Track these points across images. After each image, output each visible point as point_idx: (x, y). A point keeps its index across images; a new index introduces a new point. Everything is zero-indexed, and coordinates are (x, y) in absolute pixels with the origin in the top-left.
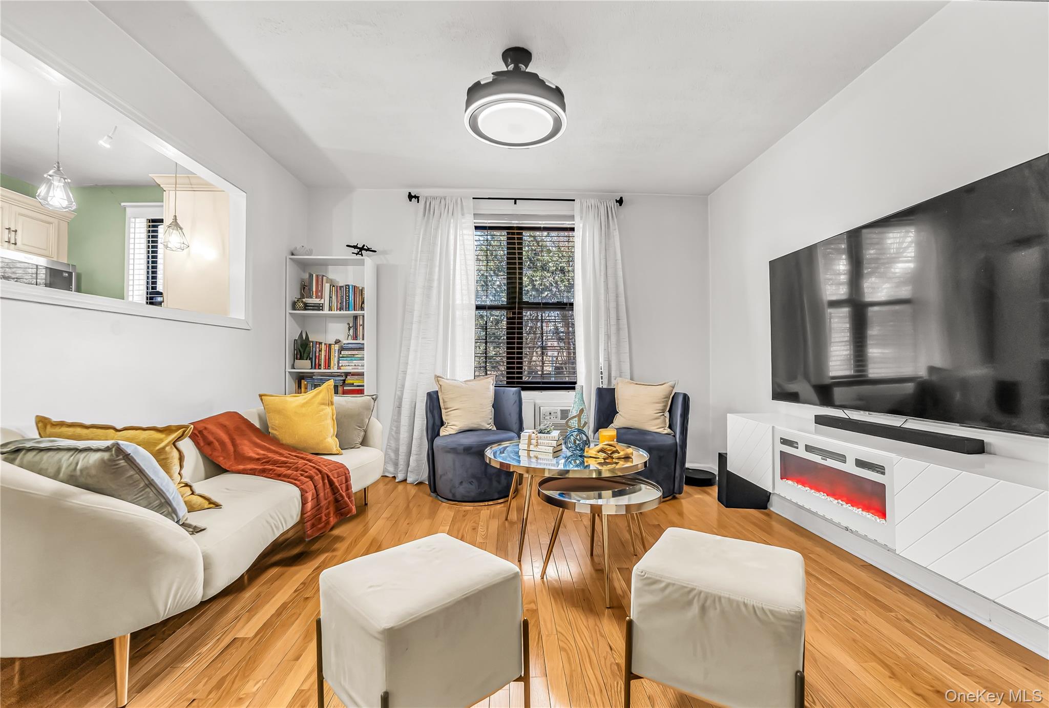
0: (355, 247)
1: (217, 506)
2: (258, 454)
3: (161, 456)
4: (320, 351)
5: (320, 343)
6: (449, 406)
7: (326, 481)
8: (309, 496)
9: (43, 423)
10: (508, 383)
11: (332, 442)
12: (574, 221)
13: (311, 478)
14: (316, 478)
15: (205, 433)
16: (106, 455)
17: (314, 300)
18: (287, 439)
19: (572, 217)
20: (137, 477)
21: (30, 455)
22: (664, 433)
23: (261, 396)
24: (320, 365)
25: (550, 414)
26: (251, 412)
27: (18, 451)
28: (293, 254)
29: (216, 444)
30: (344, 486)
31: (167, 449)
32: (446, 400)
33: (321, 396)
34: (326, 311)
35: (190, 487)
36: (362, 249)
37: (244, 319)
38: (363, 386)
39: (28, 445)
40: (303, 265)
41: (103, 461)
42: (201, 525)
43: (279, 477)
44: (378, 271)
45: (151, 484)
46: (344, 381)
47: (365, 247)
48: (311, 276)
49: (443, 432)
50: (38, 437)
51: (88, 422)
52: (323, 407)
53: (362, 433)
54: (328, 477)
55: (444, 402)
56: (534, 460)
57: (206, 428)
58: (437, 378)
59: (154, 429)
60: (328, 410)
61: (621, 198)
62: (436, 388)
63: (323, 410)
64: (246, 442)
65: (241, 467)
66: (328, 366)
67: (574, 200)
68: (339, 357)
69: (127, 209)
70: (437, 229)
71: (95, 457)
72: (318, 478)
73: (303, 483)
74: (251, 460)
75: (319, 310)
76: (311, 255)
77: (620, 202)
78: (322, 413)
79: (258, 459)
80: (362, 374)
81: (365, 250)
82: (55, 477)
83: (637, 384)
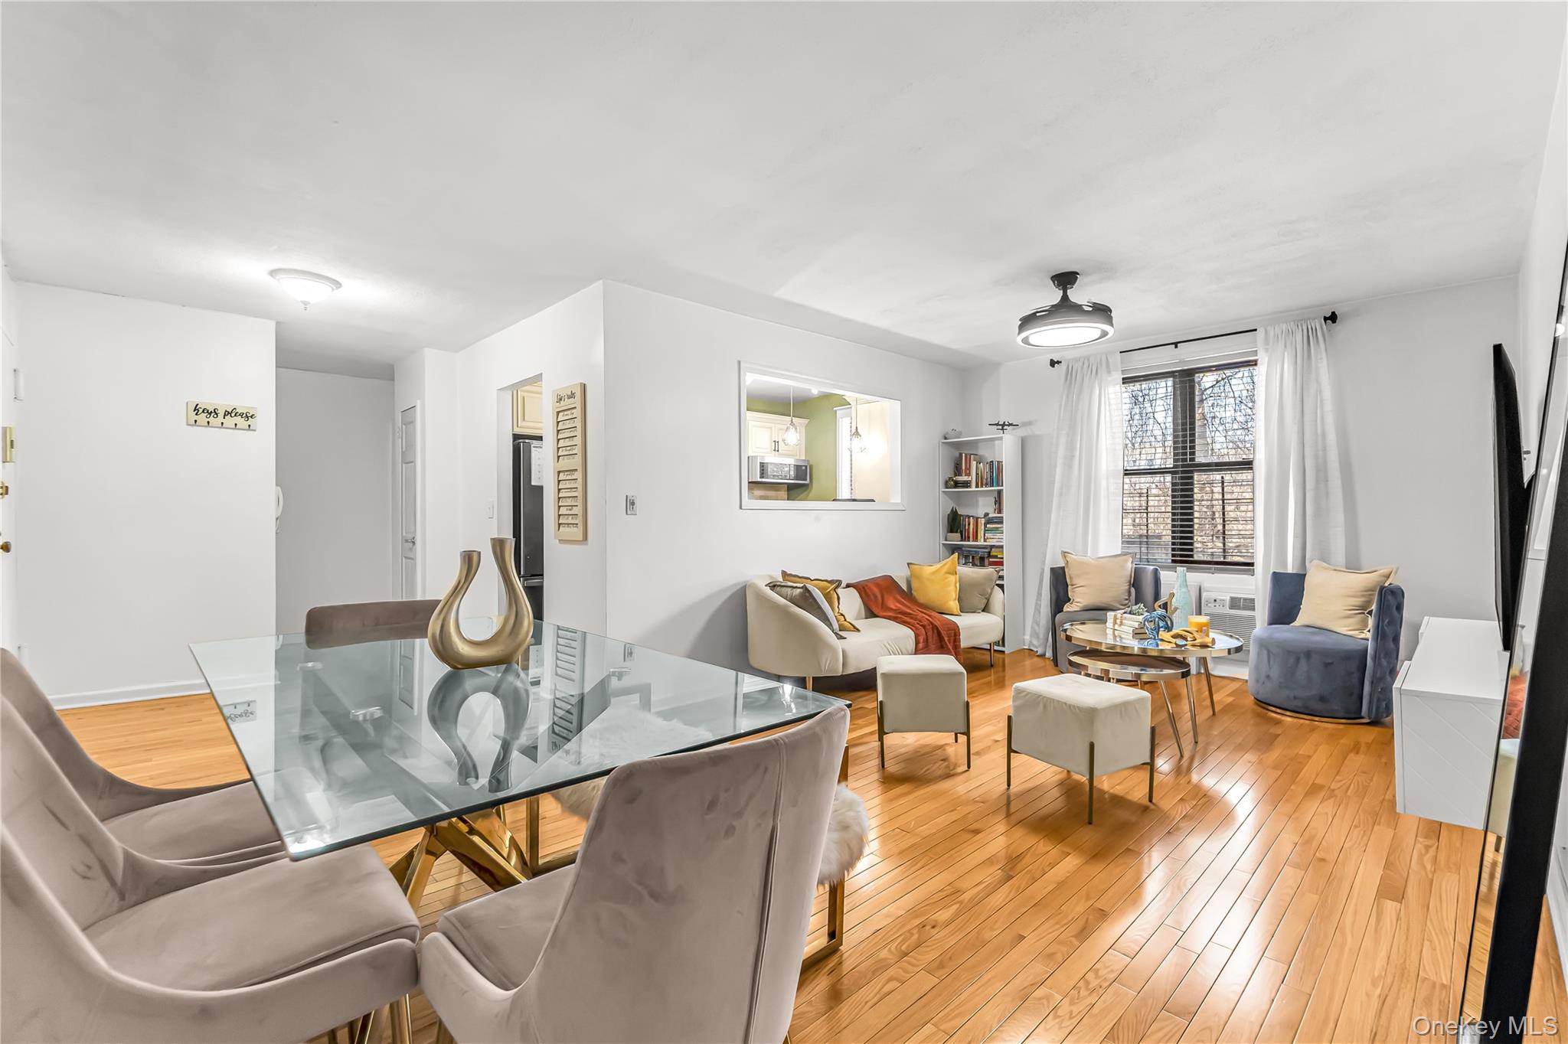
0: (997, 424)
1: (858, 630)
2: (896, 606)
3: (828, 597)
4: (969, 524)
5: (969, 517)
6: (1074, 583)
7: (935, 631)
8: (921, 639)
9: (784, 574)
10: (1174, 561)
11: (954, 605)
12: (1256, 355)
13: (924, 626)
14: (928, 627)
15: (866, 588)
16: (801, 590)
17: (964, 478)
18: (921, 599)
19: (1255, 353)
20: (813, 603)
21: (778, 588)
22: (1359, 637)
23: (908, 564)
24: (969, 537)
25: (1215, 601)
26: (900, 575)
27: (774, 586)
28: (946, 438)
29: (872, 597)
30: (952, 638)
31: (831, 592)
32: (1072, 576)
33: (947, 566)
34: (973, 488)
35: (844, 616)
36: (1004, 425)
37: (900, 501)
38: (1002, 558)
39: (778, 584)
40: (957, 445)
41: (800, 593)
42: (845, 636)
43: (904, 623)
44: (1024, 443)
45: (820, 607)
46: (990, 552)
47: (1007, 423)
48: (961, 455)
49: (1067, 608)
50: (782, 580)
51: (800, 575)
52: (948, 575)
53: (985, 601)
54: (937, 628)
55: (1071, 578)
56: (1118, 639)
57: (867, 585)
58: (1064, 554)
59: (826, 581)
60: (952, 578)
61: (1333, 313)
62: (1062, 564)
63: (946, 578)
64: (891, 598)
65: (884, 614)
66: (976, 538)
67: (1256, 330)
68: (985, 530)
69: (838, 412)
70: (1080, 393)
71: (799, 591)
72: (929, 627)
73: (917, 629)
74: (891, 610)
75: (967, 487)
76: (959, 438)
77: (1333, 318)
78: (947, 580)
79: (896, 610)
80: (1002, 547)
81: (1007, 425)
82: (786, 599)
83: (1335, 570)
